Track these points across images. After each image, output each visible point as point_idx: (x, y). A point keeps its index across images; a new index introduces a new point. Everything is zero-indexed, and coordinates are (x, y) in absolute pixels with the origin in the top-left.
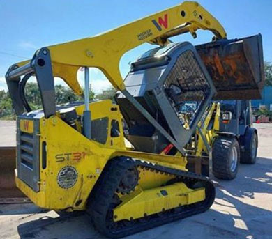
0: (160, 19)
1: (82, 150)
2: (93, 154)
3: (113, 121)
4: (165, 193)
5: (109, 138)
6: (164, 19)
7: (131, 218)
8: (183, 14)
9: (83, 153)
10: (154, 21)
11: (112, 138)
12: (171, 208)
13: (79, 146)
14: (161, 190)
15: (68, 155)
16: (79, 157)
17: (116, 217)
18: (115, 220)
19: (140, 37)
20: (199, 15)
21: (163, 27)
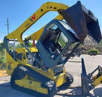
0: (32, 17)
1: (12, 61)
2: (14, 63)
3: (24, 54)
5: (23, 59)
6: (34, 17)
10: (30, 19)
15: (9, 62)
17: (15, 82)
19: (26, 26)
20: (50, 7)
21: (33, 20)
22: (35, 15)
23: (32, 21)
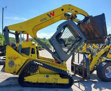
1: (16, 56)
2: (20, 58)
4: (47, 76)
5: (30, 54)
6: (52, 13)
7: (31, 82)
8: (62, 10)
9: (17, 57)
10: (48, 15)
11: (32, 54)
12: (50, 83)
13: (15, 55)
14: (47, 75)
15: (12, 57)
16: (15, 58)
17: (25, 80)
18: (25, 81)
19: (41, 20)
20: (71, 9)
21: (52, 16)
22: (54, 12)
23: (50, 17)
